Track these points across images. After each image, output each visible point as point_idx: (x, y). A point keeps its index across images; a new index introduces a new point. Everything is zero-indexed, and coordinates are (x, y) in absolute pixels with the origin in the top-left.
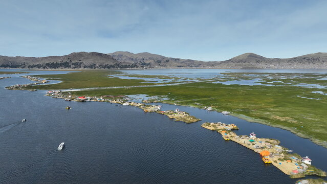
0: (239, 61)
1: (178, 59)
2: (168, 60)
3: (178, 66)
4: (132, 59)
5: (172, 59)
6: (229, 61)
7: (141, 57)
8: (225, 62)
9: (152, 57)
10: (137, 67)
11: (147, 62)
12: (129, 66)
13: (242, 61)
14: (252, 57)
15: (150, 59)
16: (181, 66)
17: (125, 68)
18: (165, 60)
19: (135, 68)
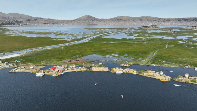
0: (82, 20)
1: (42, 19)
2: (36, 19)
3: (44, 23)
4: (5, 18)
5: (38, 18)
6: (76, 20)
7: (12, 17)
8: (74, 20)
9: (21, 16)
10: (14, 24)
11: (19, 20)
12: (6, 24)
13: (84, 20)
14: (89, 17)
15: (20, 18)
16: (46, 23)
17: (4, 25)
18: (34, 19)
19: (12, 25)
